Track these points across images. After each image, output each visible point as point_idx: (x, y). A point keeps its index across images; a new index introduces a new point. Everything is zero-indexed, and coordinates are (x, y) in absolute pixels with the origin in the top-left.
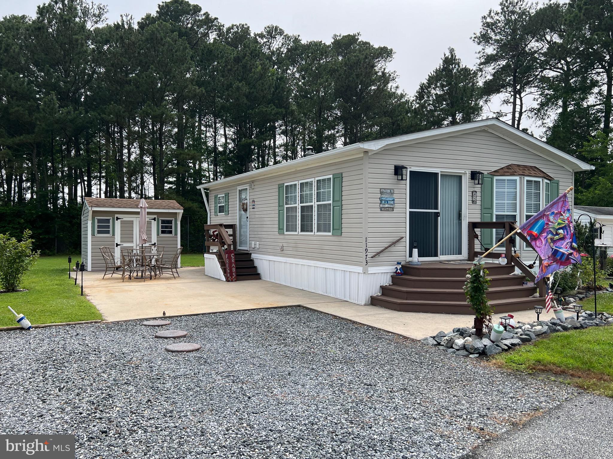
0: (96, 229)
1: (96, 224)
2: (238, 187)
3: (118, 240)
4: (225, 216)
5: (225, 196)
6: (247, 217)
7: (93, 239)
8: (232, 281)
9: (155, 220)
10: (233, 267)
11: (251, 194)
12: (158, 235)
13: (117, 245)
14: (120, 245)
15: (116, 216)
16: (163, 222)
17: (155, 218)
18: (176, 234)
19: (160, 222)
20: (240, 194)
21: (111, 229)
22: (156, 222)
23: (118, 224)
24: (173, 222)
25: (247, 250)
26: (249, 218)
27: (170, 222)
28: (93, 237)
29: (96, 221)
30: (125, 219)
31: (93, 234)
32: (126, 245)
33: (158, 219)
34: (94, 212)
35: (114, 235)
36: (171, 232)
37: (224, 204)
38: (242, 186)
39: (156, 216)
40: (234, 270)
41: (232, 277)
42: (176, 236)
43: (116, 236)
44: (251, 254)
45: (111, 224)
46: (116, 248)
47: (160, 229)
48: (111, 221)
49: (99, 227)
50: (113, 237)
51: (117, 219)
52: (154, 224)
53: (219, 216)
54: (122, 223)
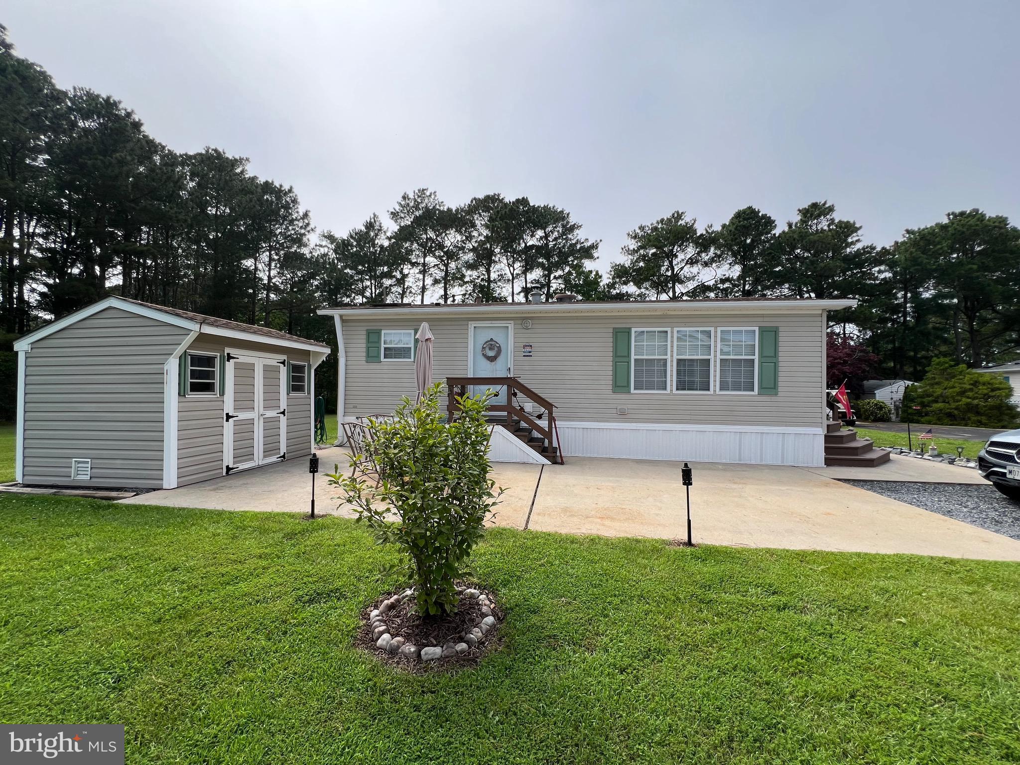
0: (188, 380)
1: (188, 369)
2: (470, 322)
3: (229, 408)
7: (181, 404)
9: (285, 366)
12: (288, 394)
13: (228, 417)
14: (232, 417)
15: (227, 350)
17: (285, 360)
18: (309, 393)
19: (292, 368)
21: (217, 381)
22: (286, 369)
23: (230, 366)
24: (305, 370)
26: (512, 369)
27: (301, 369)
28: (183, 399)
29: (188, 360)
30: (242, 359)
31: (181, 393)
32: (243, 416)
33: (288, 363)
35: (222, 393)
38: (489, 322)
39: (285, 357)
42: (308, 396)
43: (226, 397)
45: (217, 369)
46: (226, 423)
47: (292, 383)
48: (217, 362)
49: (194, 375)
50: (221, 398)
51: (230, 357)
52: (283, 373)
53: (383, 363)
54: (237, 367)
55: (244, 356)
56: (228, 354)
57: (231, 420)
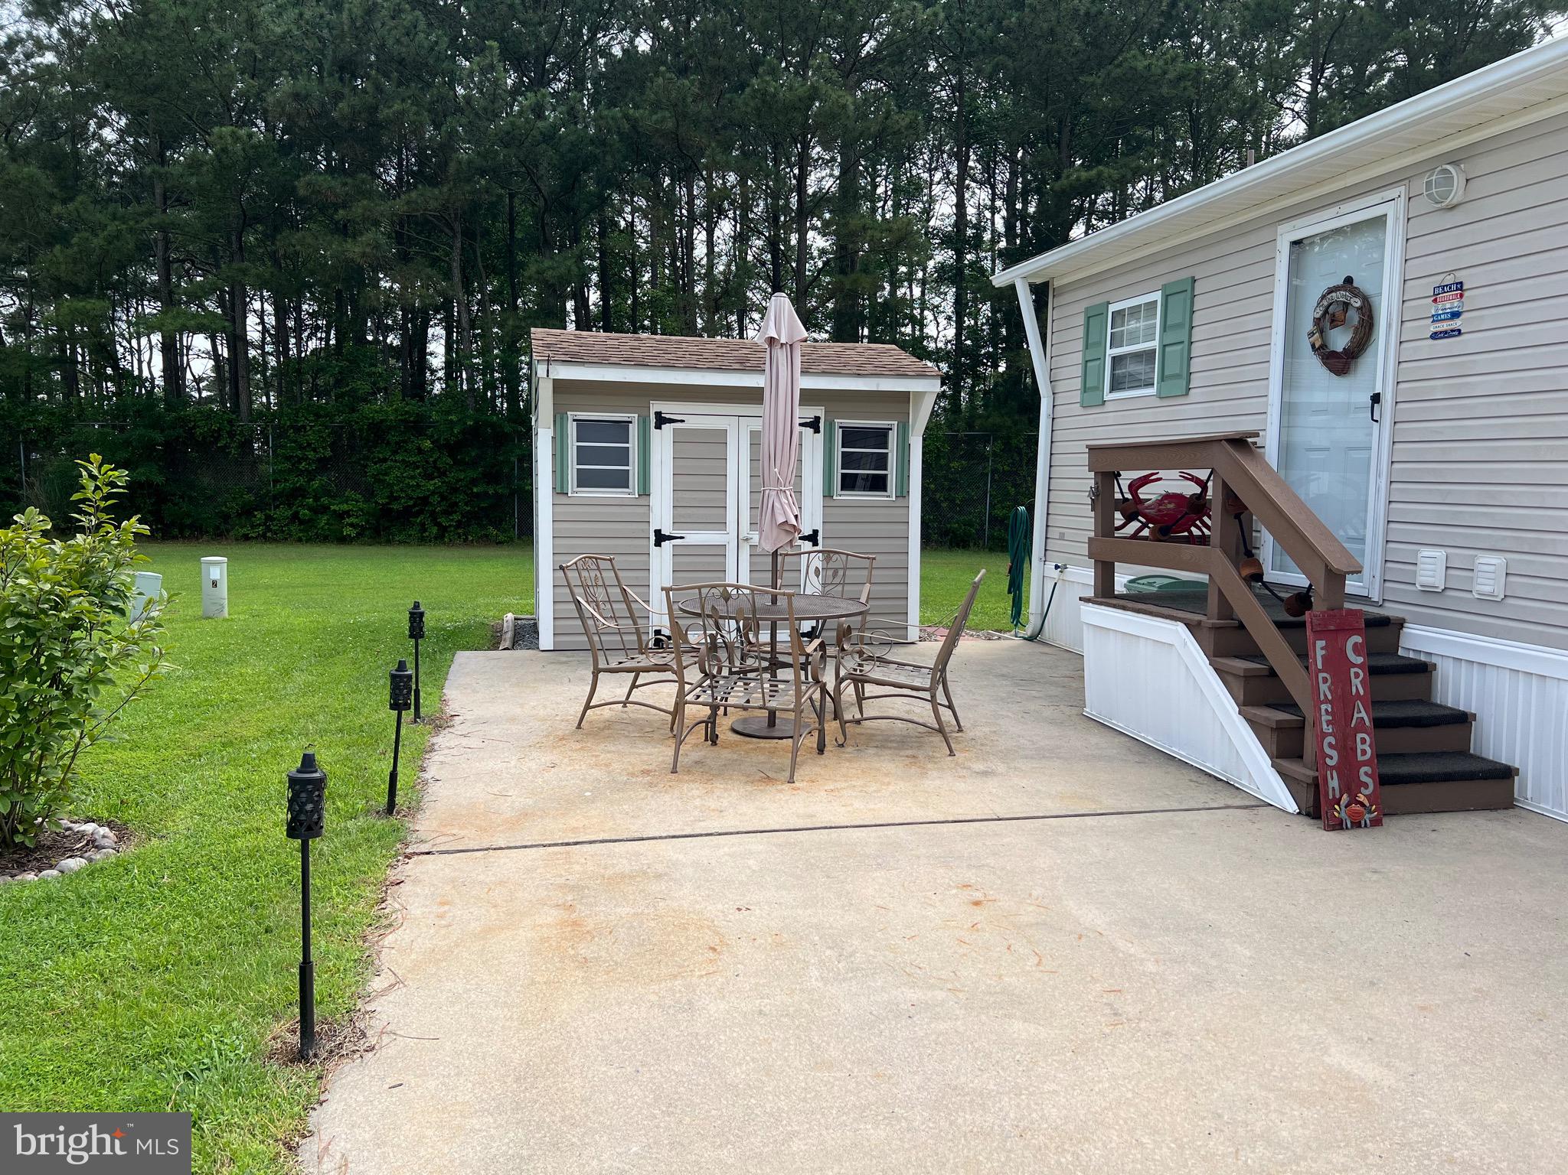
0: (573, 467)
1: (573, 444)
2: (1281, 229)
3: (662, 516)
4: (1159, 403)
5: (1166, 298)
6: (1376, 399)
7: (559, 509)
8: (1357, 825)
9: (817, 431)
10: (1361, 727)
11: (1417, 247)
12: (828, 495)
13: (660, 538)
14: (670, 538)
15: (656, 406)
16: (851, 436)
17: (817, 419)
18: (903, 493)
19: (838, 435)
20: (1295, 269)
21: (633, 468)
22: (820, 436)
23: (662, 442)
24: (893, 438)
25: (1366, 599)
26: (1387, 399)
27: (880, 437)
28: (563, 500)
29: (572, 429)
30: (692, 423)
31: (560, 490)
32: (695, 537)
33: (830, 425)
34: (560, 386)
35: (645, 493)
36: (878, 484)
37: (1155, 344)
38: (1332, 211)
39: (819, 411)
40: (1365, 746)
41: (1353, 800)
42: (901, 502)
43: (654, 500)
44: (1400, 624)
45: (633, 445)
46: (654, 550)
47: (838, 471)
48: (634, 431)
49: (583, 455)
50: (642, 501)
51: (661, 420)
52: (813, 445)
53: (1109, 407)
54: (680, 440)
55: (698, 417)
56: (658, 414)
57: (666, 544)
